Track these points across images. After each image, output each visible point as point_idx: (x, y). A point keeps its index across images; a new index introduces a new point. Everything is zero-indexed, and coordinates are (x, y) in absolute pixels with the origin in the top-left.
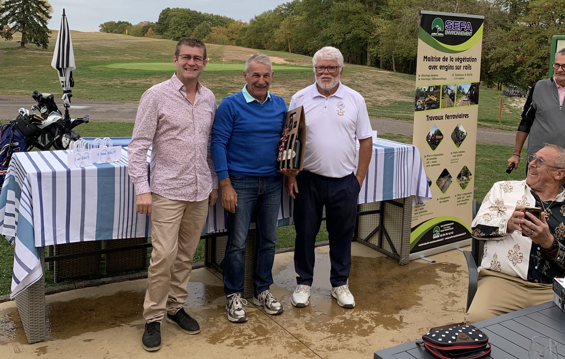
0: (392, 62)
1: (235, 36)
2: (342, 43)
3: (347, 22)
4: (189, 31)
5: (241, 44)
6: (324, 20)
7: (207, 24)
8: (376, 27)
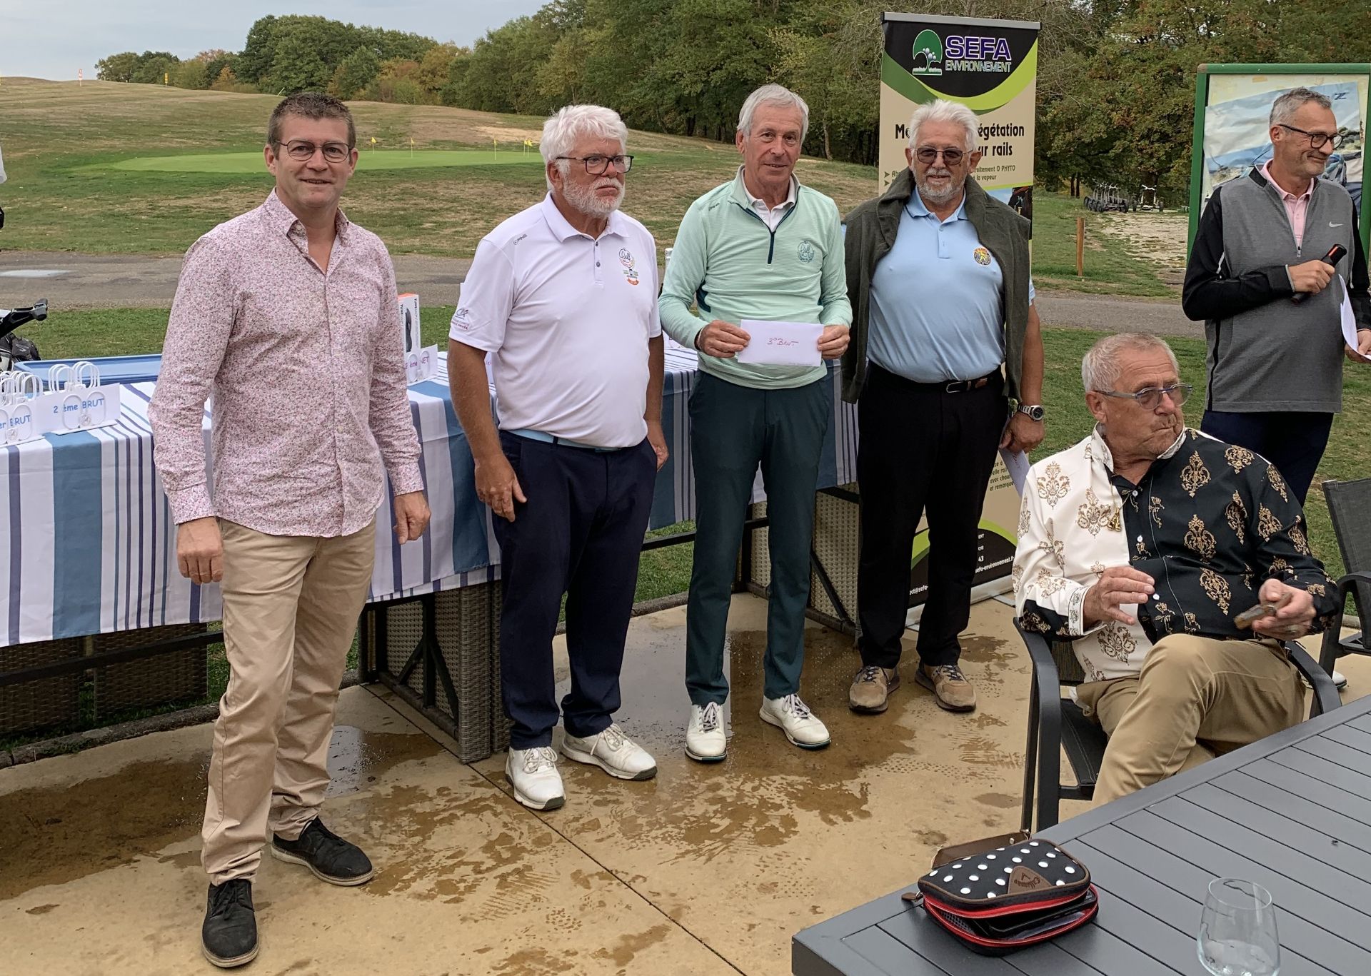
0: (823, 137)
1: (439, 82)
2: (702, 93)
3: (712, 44)
4: (324, 72)
5: (455, 101)
6: (657, 40)
7: (370, 53)
8: (781, 54)
